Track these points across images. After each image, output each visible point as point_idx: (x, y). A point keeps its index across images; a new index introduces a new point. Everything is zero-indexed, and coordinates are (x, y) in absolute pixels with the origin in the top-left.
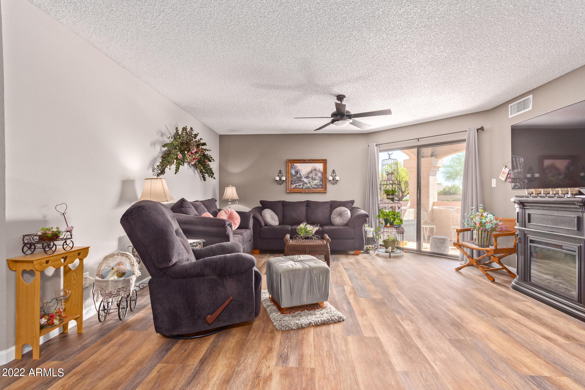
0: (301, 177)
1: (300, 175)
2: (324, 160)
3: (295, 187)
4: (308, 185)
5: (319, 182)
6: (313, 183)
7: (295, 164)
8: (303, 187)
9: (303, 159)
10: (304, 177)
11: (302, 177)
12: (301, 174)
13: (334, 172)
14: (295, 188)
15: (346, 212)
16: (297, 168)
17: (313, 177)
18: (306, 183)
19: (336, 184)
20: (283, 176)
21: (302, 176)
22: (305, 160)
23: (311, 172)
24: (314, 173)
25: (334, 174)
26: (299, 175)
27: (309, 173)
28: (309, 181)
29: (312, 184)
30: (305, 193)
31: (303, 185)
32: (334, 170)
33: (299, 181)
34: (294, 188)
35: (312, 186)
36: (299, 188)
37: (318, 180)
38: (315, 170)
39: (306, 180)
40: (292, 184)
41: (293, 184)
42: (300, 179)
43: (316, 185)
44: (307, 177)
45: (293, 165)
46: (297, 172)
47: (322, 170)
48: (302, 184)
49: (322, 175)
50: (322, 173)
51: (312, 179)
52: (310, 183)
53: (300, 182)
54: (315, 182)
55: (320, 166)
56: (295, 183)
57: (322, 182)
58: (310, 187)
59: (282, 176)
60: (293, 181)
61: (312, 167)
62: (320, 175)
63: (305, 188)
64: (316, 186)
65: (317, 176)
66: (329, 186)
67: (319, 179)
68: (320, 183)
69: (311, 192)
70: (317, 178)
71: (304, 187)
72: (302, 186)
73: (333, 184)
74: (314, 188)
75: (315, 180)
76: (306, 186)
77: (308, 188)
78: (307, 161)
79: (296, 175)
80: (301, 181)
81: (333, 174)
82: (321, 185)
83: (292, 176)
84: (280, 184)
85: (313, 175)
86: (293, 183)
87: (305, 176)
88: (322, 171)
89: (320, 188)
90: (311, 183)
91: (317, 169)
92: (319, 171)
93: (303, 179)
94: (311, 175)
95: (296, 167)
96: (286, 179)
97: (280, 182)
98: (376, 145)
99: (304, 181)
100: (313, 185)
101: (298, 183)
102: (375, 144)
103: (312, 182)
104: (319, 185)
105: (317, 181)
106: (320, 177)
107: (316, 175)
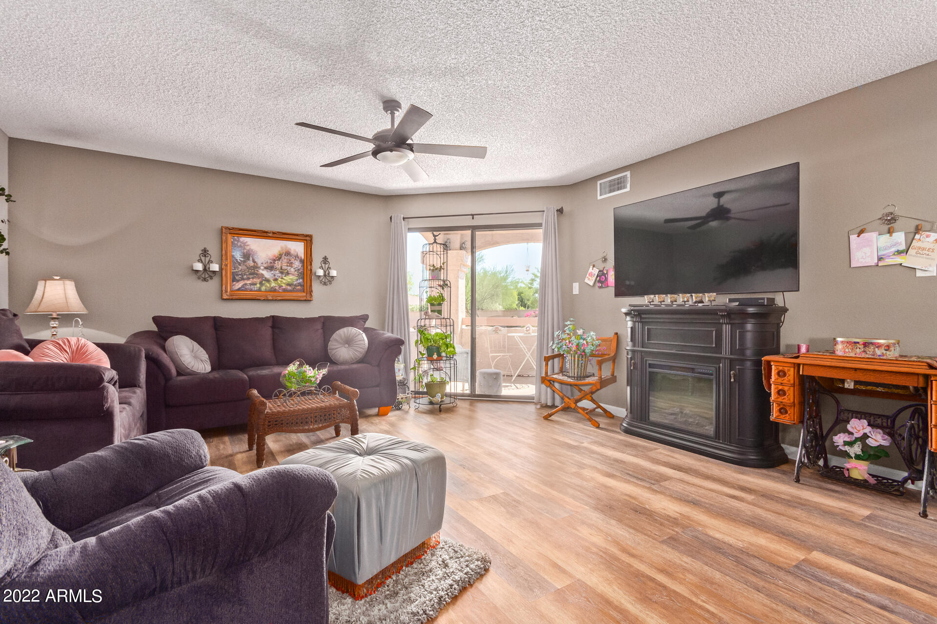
0: (256, 267)
1: (254, 261)
2: (307, 236)
3: (243, 286)
4: (273, 284)
5: (296, 278)
6: (284, 281)
7: (244, 239)
8: (260, 288)
9: (261, 229)
10: (262, 268)
11: (259, 268)
12: (256, 260)
13: (325, 260)
14: (242, 291)
15: (360, 336)
16: (248, 248)
17: (284, 267)
18: (268, 281)
19: (330, 284)
20: (212, 262)
21: (259, 265)
22: (267, 232)
23: (279, 258)
24: (285, 260)
25: (327, 266)
26: (251, 263)
27: (274, 260)
28: (275, 275)
29: (281, 281)
30: (267, 300)
31: (261, 283)
32: (326, 256)
33: (251, 274)
34: (239, 290)
35: (280, 286)
36: (251, 290)
37: (293, 275)
38: (288, 253)
39: (267, 274)
40: (234, 280)
41: (238, 281)
42: (253, 271)
43: (288, 285)
44: (270, 268)
45: (238, 241)
46: (247, 256)
47: (302, 254)
48: (258, 281)
49: (303, 266)
50: (302, 261)
51: (282, 273)
52: (276, 280)
53: (253, 278)
54: (289, 279)
55: (298, 248)
56: (243, 279)
57: (303, 278)
58: (277, 288)
59: (210, 262)
60: (238, 275)
61: (282, 248)
62: (297, 264)
63: (266, 291)
64: (289, 288)
65: (292, 267)
66: (317, 288)
67: (296, 273)
68: (298, 281)
69: (279, 298)
70: (292, 270)
71: (263, 288)
72: (258, 285)
73: (325, 284)
74: (285, 290)
75: (288, 274)
76: (268, 285)
77: (273, 290)
78: (270, 235)
79: (244, 262)
80: (257, 274)
81: (323, 265)
82: (300, 284)
83: (235, 263)
84: (205, 280)
85: (283, 264)
86: (237, 278)
87: (265, 266)
88: (303, 257)
89: (298, 291)
90: (280, 279)
91: (292, 252)
92: (297, 257)
93: (261, 271)
94: (278, 265)
95: (245, 244)
96: (221, 269)
97: (206, 275)
98: (404, 218)
99: (262, 275)
100: (283, 285)
101: (248, 279)
102: (402, 216)
103: (282, 278)
104: (295, 285)
105: (291, 277)
106: (299, 270)
107: (290, 264)
